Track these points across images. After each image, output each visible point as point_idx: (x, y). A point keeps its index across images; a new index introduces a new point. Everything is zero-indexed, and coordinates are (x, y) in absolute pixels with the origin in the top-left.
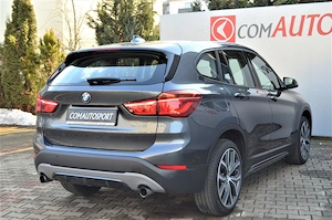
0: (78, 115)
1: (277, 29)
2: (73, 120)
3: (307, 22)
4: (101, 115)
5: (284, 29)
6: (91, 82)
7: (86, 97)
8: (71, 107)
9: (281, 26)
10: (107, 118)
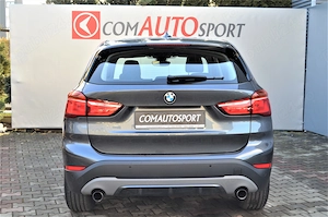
0: (151, 118)
1: (143, 28)
2: (144, 124)
3: (172, 23)
4: (185, 117)
5: (150, 29)
6: (171, 81)
7: (170, 97)
8: (137, 109)
9: (147, 26)
10: (193, 119)
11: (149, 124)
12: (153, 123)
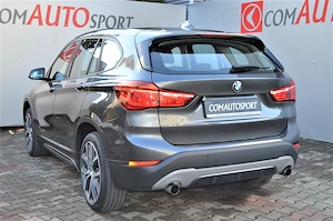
0: (219, 107)
1: (33, 17)
2: (214, 113)
4: (245, 104)
5: (40, 18)
7: (238, 86)
8: (205, 99)
9: (37, 14)
10: (251, 106)
11: (218, 112)
12: (221, 112)
